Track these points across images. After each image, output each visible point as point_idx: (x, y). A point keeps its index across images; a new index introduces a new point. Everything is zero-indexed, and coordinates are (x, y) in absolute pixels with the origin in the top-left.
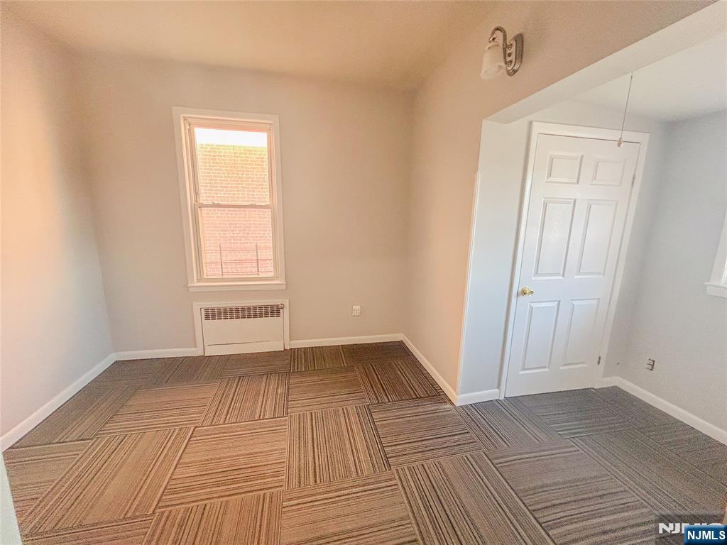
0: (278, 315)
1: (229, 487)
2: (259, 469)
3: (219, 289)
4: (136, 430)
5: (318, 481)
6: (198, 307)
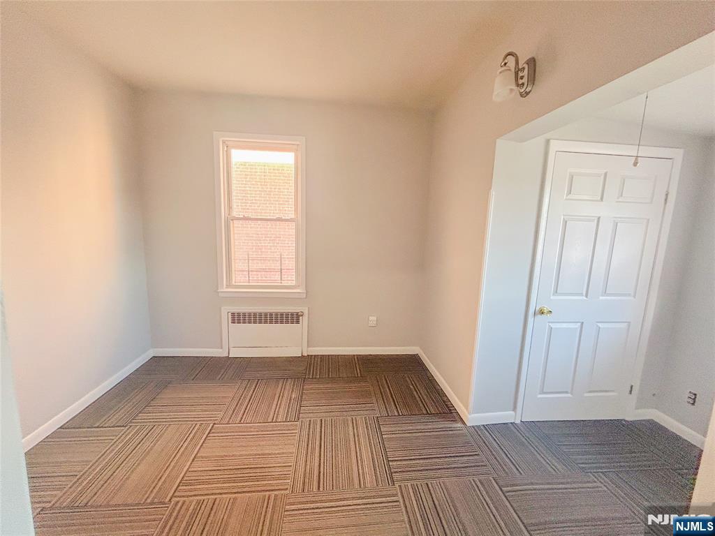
0: (298, 322)
1: (239, 484)
2: (267, 470)
4: (163, 422)
5: (321, 489)
6: (226, 311)
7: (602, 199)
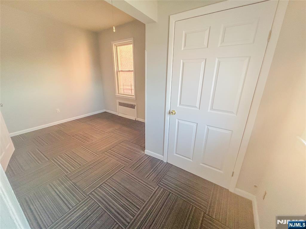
0: (134, 108)
3: (122, 97)
6: (118, 101)
7: (207, 47)
